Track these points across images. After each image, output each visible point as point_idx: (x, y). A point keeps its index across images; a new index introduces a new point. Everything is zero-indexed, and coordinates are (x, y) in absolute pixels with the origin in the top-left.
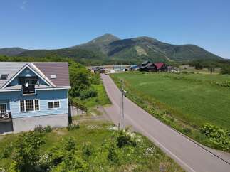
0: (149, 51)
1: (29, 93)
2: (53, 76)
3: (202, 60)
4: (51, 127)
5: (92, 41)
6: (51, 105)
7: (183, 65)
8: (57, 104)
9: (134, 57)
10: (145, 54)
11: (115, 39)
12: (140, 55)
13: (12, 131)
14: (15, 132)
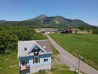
0: (60, 22)
1: (36, 56)
2: (45, 47)
3: (83, 26)
4: (45, 69)
5: (36, 18)
6: (45, 60)
7: (75, 28)
8: (47, 60)
9: (54, 25)
10: (59, 23)
11: (46, 17)
12: (57, 23)
13: (30, 72)
14: (31, 73)
